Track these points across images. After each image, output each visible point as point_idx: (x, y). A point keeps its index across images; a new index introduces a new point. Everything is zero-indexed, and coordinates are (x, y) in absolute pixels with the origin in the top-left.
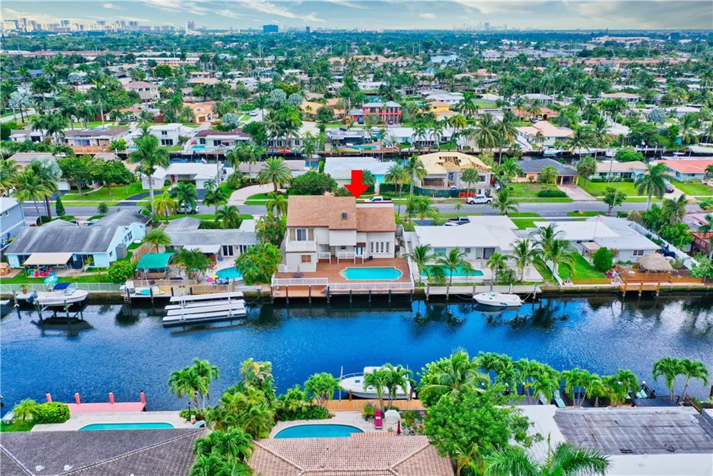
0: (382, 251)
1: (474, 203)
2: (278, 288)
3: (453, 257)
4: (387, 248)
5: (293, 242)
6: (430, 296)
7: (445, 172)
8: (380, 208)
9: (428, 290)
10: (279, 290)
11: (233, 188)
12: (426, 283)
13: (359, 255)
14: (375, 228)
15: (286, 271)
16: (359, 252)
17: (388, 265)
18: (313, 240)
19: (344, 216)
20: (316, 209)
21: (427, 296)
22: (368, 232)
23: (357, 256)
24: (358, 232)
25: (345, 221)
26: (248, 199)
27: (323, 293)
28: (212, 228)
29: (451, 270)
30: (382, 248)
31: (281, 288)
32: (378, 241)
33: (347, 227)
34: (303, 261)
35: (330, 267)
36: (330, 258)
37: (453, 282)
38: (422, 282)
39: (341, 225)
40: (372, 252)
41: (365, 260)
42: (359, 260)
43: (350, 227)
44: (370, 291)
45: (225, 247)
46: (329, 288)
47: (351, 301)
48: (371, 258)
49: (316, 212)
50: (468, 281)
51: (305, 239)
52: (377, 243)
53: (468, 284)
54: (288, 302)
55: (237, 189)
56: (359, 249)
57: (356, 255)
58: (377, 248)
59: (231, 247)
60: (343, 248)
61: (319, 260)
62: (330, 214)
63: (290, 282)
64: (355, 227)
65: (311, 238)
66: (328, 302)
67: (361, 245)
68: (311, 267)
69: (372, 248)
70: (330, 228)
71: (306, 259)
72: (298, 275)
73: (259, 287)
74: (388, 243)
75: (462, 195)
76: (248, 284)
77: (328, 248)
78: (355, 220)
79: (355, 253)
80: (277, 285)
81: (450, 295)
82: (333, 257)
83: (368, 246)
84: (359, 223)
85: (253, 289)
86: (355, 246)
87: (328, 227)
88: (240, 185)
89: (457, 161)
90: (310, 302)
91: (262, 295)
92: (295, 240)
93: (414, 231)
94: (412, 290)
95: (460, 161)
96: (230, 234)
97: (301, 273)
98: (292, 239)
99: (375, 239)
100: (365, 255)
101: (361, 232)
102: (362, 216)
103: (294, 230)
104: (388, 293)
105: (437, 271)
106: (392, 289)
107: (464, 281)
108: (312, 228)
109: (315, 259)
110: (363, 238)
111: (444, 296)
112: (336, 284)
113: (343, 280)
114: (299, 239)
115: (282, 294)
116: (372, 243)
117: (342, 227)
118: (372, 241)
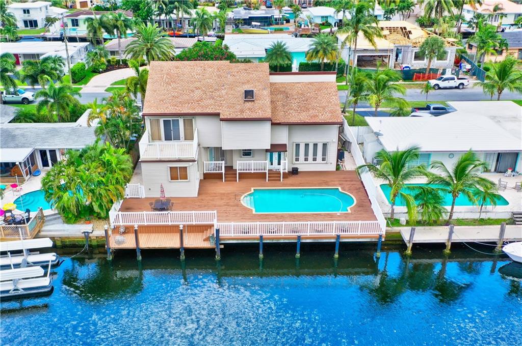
0: (315, 159)
1: (440, 88)
2: (122, 230)
3: (460, 171)
4: (324, 153)
5: (157, 143)
6: (416, 246)
7: (392, 46)
8: (311, 83)
9: (412, 235)
10: (124, 233)
11: (96, 71)
12: (403, 220)
13: (275, 166)
14: (304, 117)
15: (143, 194)
16: (275, 161)
17: (327, 183)
18: (192, 139)
19: (249, 94)
20: (197, 84)
21: (410, 246)
22: (290, 125)
23: (272, 167)
24: (273, 124)
25: (249, 105)
26: (111, 85)
27: (207, 239)
28: (35, 122)
29: (455, 196)
30: (315, 154)
31: (127, 230)
32: (307, 141)
33: (254, 116)
34: (174, 178)
35: (222, 188)
36: (223, 171)
37: (454, 217)
38: (396, 217)
39: (242, 111)
40: (297, 160)
41: (286, 175)
42: (275, 175)
43: (259, 114)
44: (299, 237)
45: (43, 153)
46: (218, 231)
47: (261, 256)
48: (295, 172)
49: (197, 88)
50: (484, 216)
51: (177, 138)
52: (307, 145)
53: (482, 222)
54: (140, 258)
55: (100, 73)
56: (275, 155)
57: (268, 167)
58: (306, 154)
59: (53, 152)
60: (247, 153)
61: (204, 174)
62: (224, 92)
64: (268, 114)
65: (189, 137)
66: (218, 257)
67: (277, 149)
68: (190, 188)
69: (297, 154)
70: (222, 117)
71: (178, 173)
72: (162, 205)
73: (88, 228)
74: (325, 145)
75: (418, 78)
76: (68, 221)
77: (219, 153)
78: (267, 101)
79: (268, 162)
80: (121, 224)
81: (452, 244)
82: (229, 168)
83: (291, 150)
84: (274, 109)
85: (76, 231)
86: (267, 151)
87: (218, 115)
88: (104, 67)
89: (406, 33)
90: (183, 257)
91: (94, 243)
92: (160, 139)
93: (367, 125)
94: (381, 236)
95: (410, 32)
96: (54, 129)
97: (169, 200)
98: (154, 137)
99: (304, 137)
100: (285, 166)
101: (279, 124)
102: (280, 97)
103: (158, 121)
104: (333, 240)
105: (427, 196)
106: (342, 234)
107: (476, 216)
108: (189, 117)
109: (195, 174)
110: (283, 137)
111: (442, 246)
112: (232, 224)
113: (245, 214)
114: (168, 138)
115: (128, 242)
116: (298, 145)
117: (245, 116)
118: (297, 140)
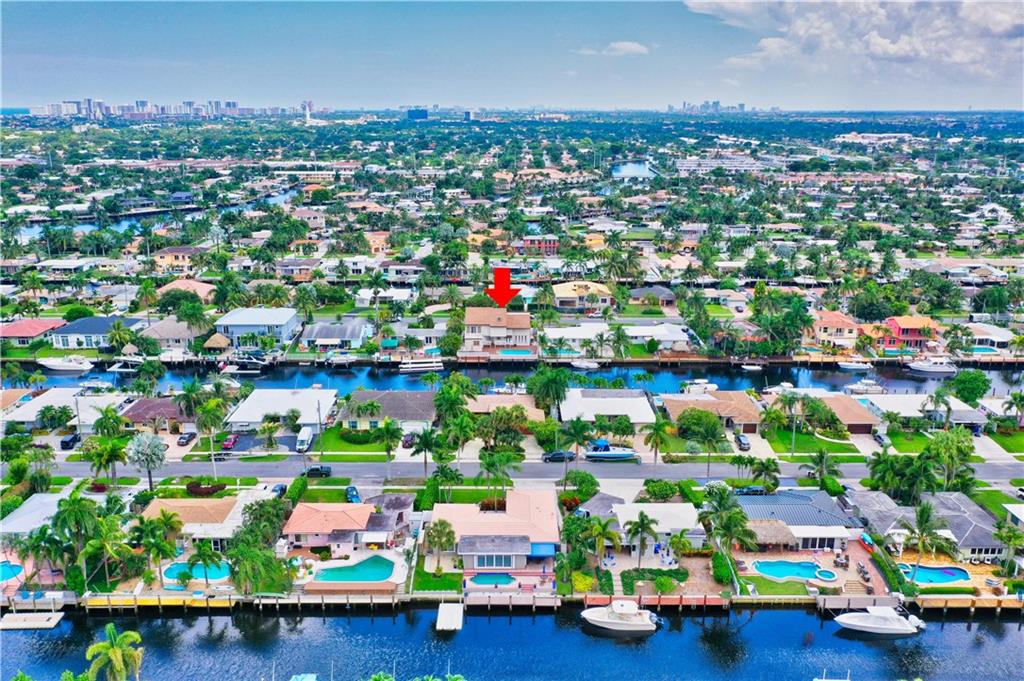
5: (469, 333)
7: (577, 296)
8: (521, 315)
9: (546, 360)
11: (422, 306)
12: (545, 357)
13: (508, 343)
14: (518, 326)
15: (465, 349)
16: (508, 341)
17: (524, 348)
19: (499, 319)
20: (482, 315)
22: (513, 329)
24: (507, 328)
25: (499, 322)
26: (436, 312)
31: (462, 358)
33: (501, 326)
35: (491, 348)
36: (491, 344)
39: (497, 324)
41: (511, 345)
42: (508, 346)
43: (503, 325)
45: (427, 338)
46: (489, 358)
48: (515, 345)
49: (482, 317)
50: (570, 356)
51: (476, 332)
52: (519, 336)
53: (569, 358)
54: (466, 364)
55: (425, 306)
56: (508, 339)
57: (506, 343)
59: (430, 338)
60: (499, 338)
61: (484, 344)
62: (491, 318)
63: (468, 355)
64: (506, 325)
65: (480, 332)
67: (509, 337)
68: (480, 348)
71: (476, 343)
72: (472, 352)
73: (450, 357)
75: (586, 312)
76: (444, 356)
77: (489, 338)
79: (506, 341)
80: (460, 356)
81: (558, 363)
82: (493, 344)
83: (513, 338)
84: (508, 324)
85: (446, 358)
86: (505, 338)
87: (489, 325)
88: (426, 304)
91: (452, 361)
94: (537, 360)
95: (589, 288)
96: (428, 331)
97: (474, 351)
98: (468, 331)
99: (518, 333)
100: (512, 343)
101: (509, 329)
103: (469, 326)
107: (567, 356)
108: (480, 326)
109: (481, 344)
110: (510, 333)
112: (494, 356)
114: (472, 332)
115: (463, 361)
116: (516, 336)
117: (498, 326)
118: (516, 334)
